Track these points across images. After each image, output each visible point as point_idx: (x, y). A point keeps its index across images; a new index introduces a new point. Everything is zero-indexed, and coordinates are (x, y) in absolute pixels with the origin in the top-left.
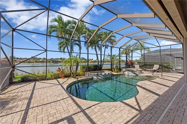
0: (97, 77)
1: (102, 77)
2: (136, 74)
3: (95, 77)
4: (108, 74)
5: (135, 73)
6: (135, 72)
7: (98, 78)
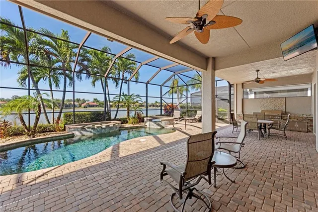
0: (81, 133)
1: (91, 132)
2: (161, 126)
3: (77, 133)
4: (105, 127)
5: (158, 125)
6: (160, 123)
7: (83, 135)
